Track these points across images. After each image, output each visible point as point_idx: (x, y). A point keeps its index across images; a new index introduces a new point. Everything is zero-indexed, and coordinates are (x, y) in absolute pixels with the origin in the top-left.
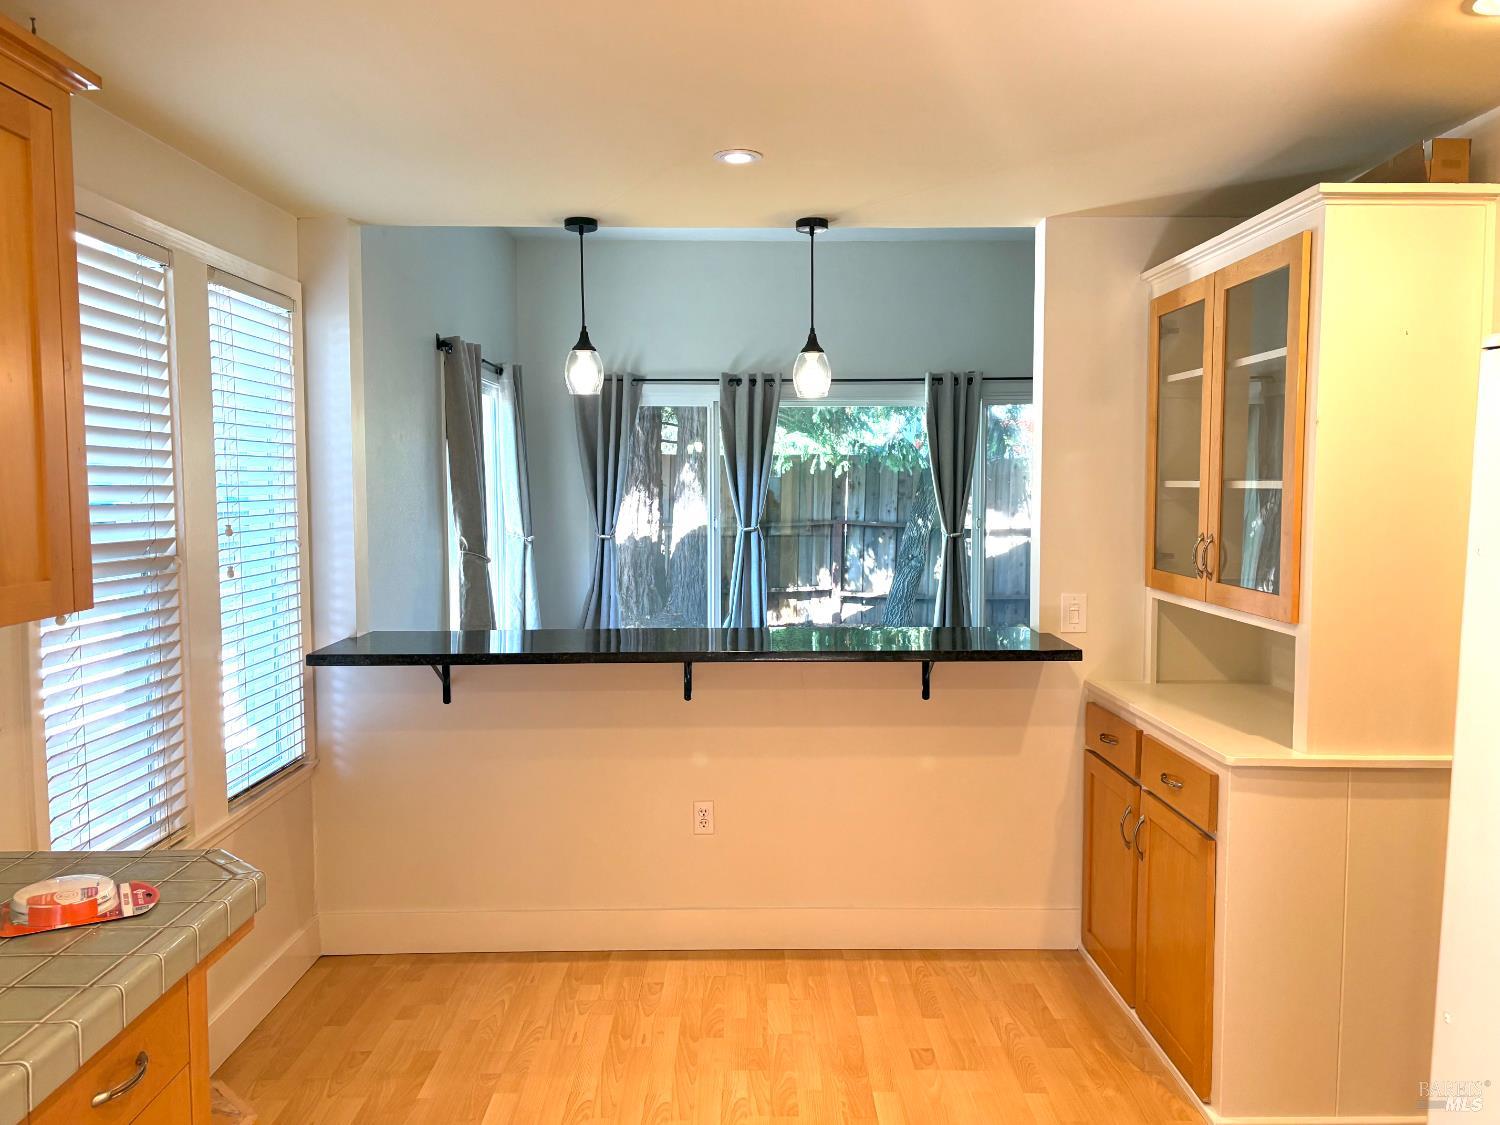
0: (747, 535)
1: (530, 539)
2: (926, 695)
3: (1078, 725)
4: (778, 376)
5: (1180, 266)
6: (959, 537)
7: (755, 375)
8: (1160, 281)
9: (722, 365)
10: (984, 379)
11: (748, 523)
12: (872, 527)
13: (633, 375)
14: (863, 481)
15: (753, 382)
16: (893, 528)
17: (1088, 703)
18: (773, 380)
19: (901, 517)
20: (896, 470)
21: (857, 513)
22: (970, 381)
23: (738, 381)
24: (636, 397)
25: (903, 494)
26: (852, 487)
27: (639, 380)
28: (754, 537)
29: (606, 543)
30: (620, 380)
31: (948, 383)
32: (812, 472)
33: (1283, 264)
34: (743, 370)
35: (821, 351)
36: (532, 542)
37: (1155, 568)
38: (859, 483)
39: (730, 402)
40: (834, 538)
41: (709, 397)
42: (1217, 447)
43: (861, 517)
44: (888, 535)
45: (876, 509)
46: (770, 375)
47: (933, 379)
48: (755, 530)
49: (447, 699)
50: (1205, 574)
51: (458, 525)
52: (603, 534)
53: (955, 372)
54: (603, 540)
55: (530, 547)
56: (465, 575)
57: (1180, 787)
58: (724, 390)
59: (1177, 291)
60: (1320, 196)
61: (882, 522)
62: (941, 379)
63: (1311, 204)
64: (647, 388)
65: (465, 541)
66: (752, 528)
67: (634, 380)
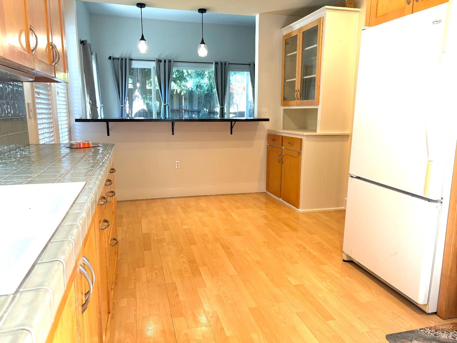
0: (165, 106)
1: (102, 105)
2: (231, 133)
3: (266, 140)
4: (172, 60)
5: (291, 27)
6: (223, 107)
7: (166, 59)
8: (286, 31)
9: (156, 56)
10: (229, 64)
11: (165, 103)
12: (191, 111)
13: (129, 58)
14: (188, 98)
15: (165, 61)
16: (197, 112)
17: (268, 134)
18: (171, 61)
19: (199, 109)
20: (198, 93)
21: (186, 107)
22: (225, 64)
23: (161, 61)
24: (130, 65)
25: (199, 102)
26: (185, 99)
27: (131, 60)
28: (167, 107)
29: (123, 108)
30: (126, 59)
31: (220, 64)
32: (175, 93)
33: (317, 25)
34: (162, 58)
35: (205, 44)
36: (102, 106)
37: (284, 101)
38: (187, 98)
39: (159, 67)
40: (180, 114)
41: (152, 65)
42: (300, 68)
43: (188, 108)
44: (195, 114)
45: (192, 106)
46: (170, 60)
47: (216, 63)
48: (168, 105)
49: (108, 135)
50: (297, 99)
51: (88, 97)
52: (122, 105)
53: (221, 61)
54: (122, 107)
55: (102, 108)
56: (91, 111)
57: (293, 144)
58: (157, 63)
59: (290, 33)
60: (325, 9)
61: (194, 110)
62: (218, 63)
63: (323, 11)
64: (133, 62)
65: (91, 102)
66: (166, 104)
67: (130, 60)
